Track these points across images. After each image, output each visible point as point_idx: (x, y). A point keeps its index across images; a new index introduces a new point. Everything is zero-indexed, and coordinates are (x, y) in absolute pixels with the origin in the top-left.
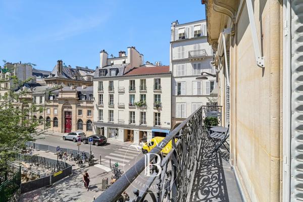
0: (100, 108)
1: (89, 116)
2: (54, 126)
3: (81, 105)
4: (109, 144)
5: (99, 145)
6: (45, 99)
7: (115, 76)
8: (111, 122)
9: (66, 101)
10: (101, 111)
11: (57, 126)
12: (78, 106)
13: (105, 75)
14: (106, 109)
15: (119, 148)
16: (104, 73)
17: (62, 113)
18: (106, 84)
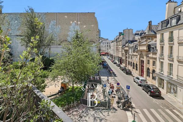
0: (161, 60)
1: (154, 67)
2: (136, 70)
3: (149, 55)
4: (163, 99)
5: (150, 96)
6: (133, 51)
7: (175, 24)
8: (171, 76)
9: (141, 53)
10: (162, 63)
11: (137, 70)
12: (147, 56)
13: (166, 27)
14: (166, 62)
15: (168, 108)
16: (166, 24)
17: (139, 61)
18: (167, 35)
